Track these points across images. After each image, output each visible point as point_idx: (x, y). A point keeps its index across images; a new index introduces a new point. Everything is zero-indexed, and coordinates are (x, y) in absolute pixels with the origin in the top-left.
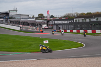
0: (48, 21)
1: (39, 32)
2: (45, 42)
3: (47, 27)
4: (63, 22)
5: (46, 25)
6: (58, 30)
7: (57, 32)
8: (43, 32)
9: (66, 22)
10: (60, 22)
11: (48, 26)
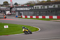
0: (11, 8)
1: (2, 18)
2: (5, 27)
3: (10, 14)
4: (24, 9)
5: (9, 12)
6: (20, 16)
7: (19, 17)
8: (6, 18)
9: (27, 9)
10: (22, 9)
11: (11, 12)
